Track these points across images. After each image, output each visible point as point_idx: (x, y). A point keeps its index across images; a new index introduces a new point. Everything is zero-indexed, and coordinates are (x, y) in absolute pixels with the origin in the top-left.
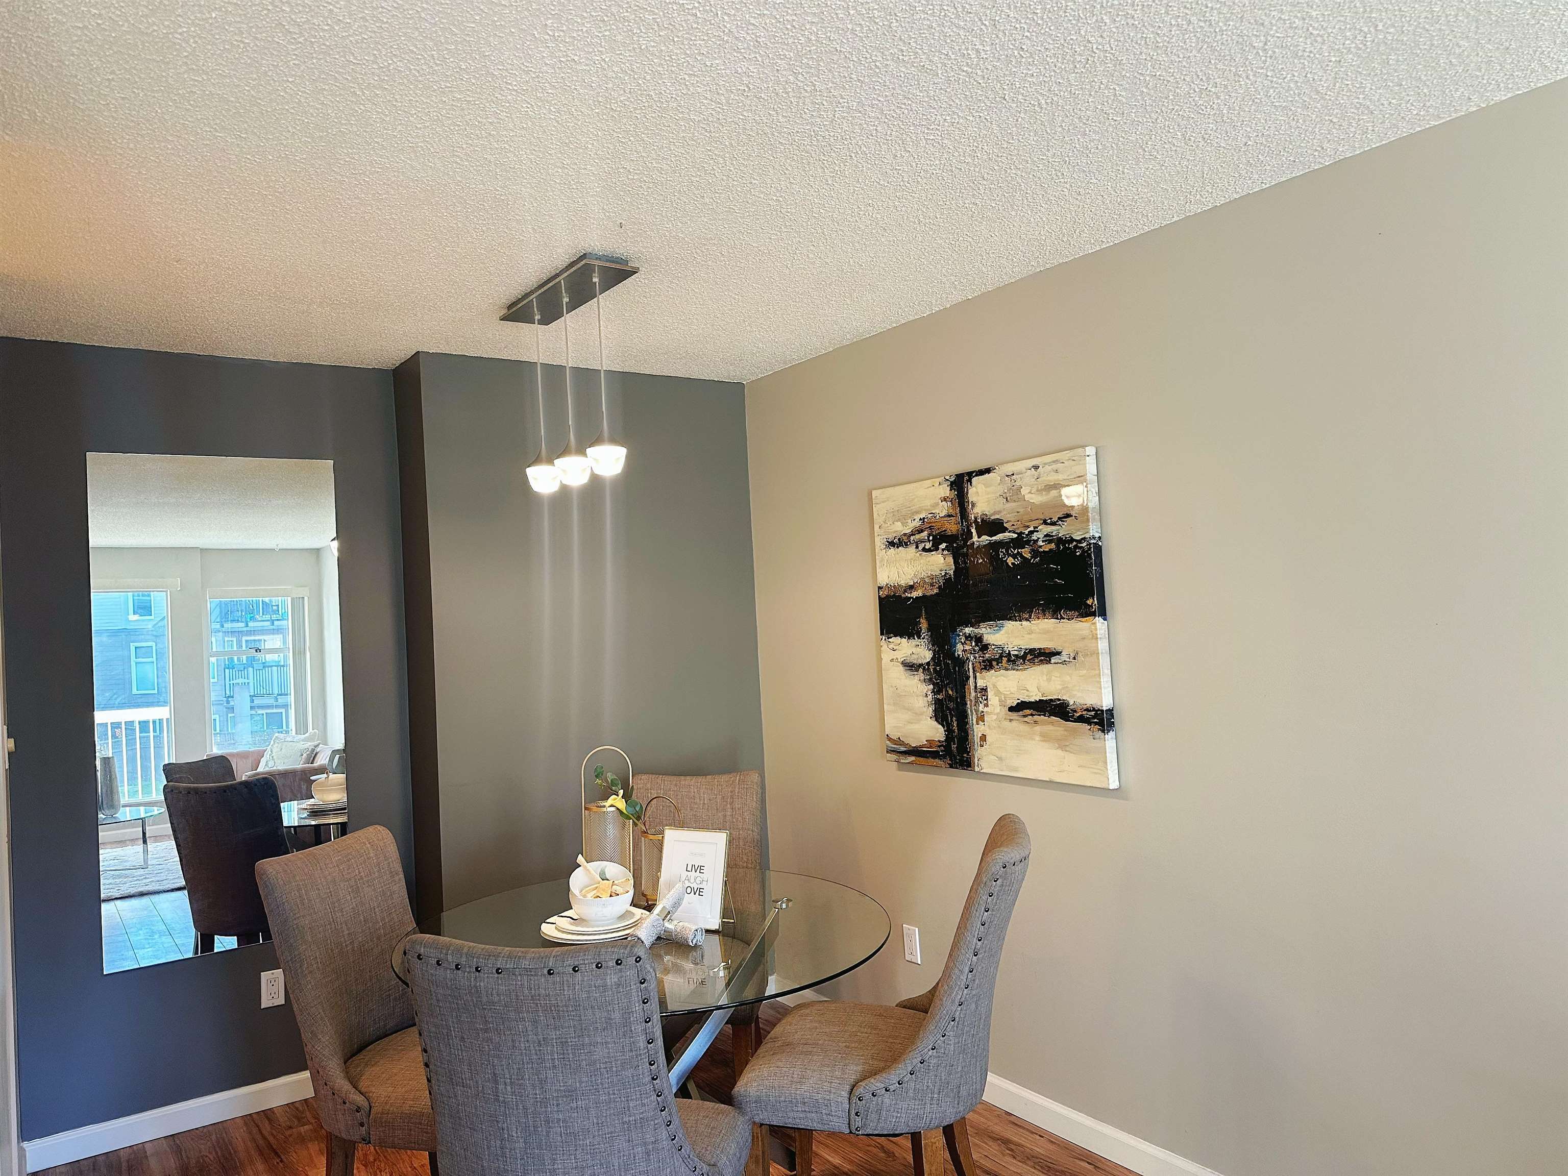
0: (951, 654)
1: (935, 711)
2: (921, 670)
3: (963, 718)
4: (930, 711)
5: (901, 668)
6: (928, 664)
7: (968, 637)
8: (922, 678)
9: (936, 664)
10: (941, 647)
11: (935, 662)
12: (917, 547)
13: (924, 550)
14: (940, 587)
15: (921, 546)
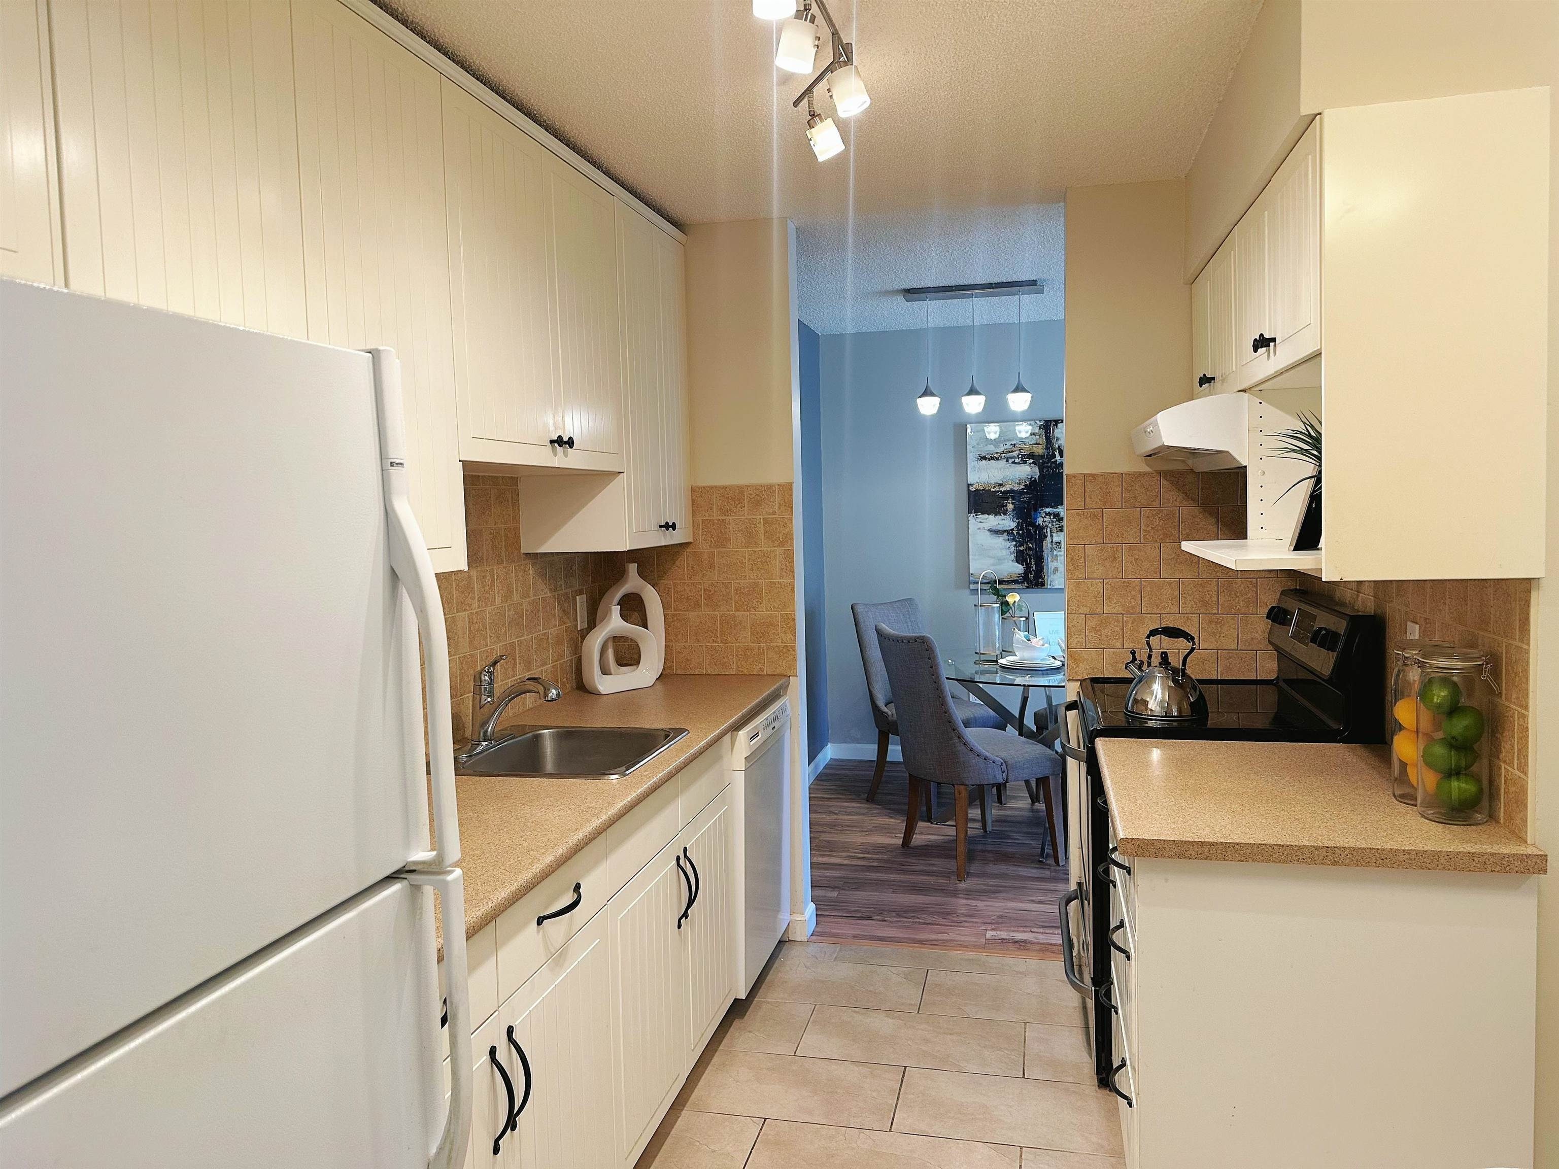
0: (1033, 524)
1: (1016, 557)
2: (1006, 534)
3: (1040, 560)
4: (1013, 557)
5: (988, 533)
6: (1012, 530)
7: (1049, 514)
8: (1007, 538)
9: (1019, 530)
10: (1025, 520)
11: (1018, 528)
12: (1007, 461)
13: (1014, 463)
14: (1026, 485)
15: (1010, 461)
